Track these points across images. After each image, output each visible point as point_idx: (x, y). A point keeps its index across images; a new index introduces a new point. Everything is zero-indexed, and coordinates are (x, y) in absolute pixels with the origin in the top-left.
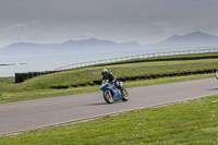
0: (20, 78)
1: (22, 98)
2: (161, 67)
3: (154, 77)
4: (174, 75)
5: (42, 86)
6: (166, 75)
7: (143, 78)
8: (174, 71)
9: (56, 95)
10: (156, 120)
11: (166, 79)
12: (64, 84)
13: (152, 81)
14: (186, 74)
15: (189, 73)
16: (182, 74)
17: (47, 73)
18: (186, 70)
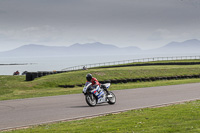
0: (30, 77)
1: (31, 95)
2: (160, 71)
3: (153, 79)
4: (172, 78)
5: (50, 85)
6: (164, 78)
7: (143, 80)
8: (172, 75)
9: (63, 93)
10: (155, 119)
11: (164, 81)
12: (71, 83)
13: (151, 83)
14: (182, 77)
15: (185, 77)
16: (179, 78)
17: (55, 73)
18: (183, 74)
